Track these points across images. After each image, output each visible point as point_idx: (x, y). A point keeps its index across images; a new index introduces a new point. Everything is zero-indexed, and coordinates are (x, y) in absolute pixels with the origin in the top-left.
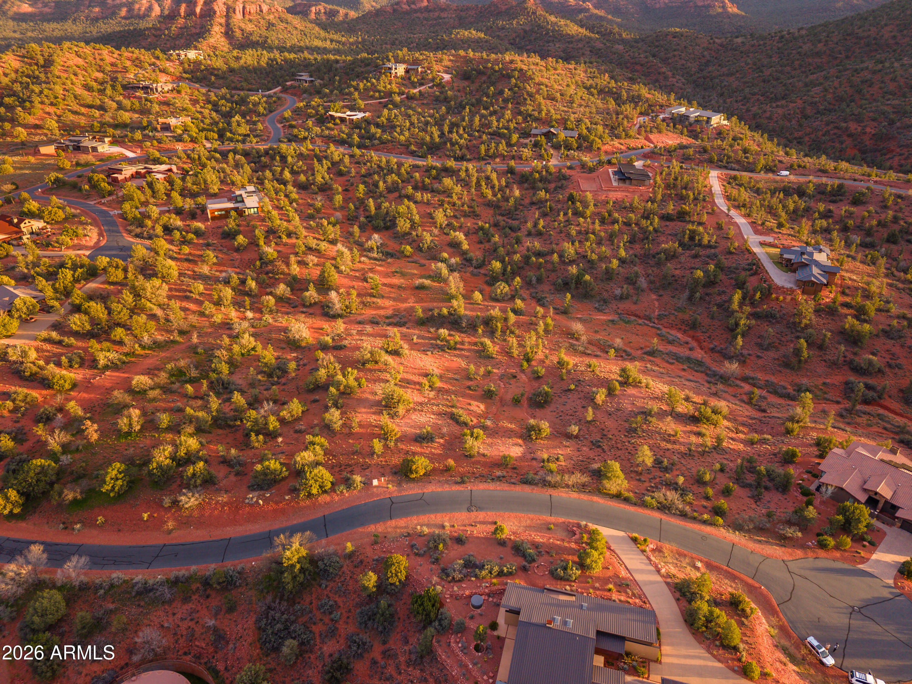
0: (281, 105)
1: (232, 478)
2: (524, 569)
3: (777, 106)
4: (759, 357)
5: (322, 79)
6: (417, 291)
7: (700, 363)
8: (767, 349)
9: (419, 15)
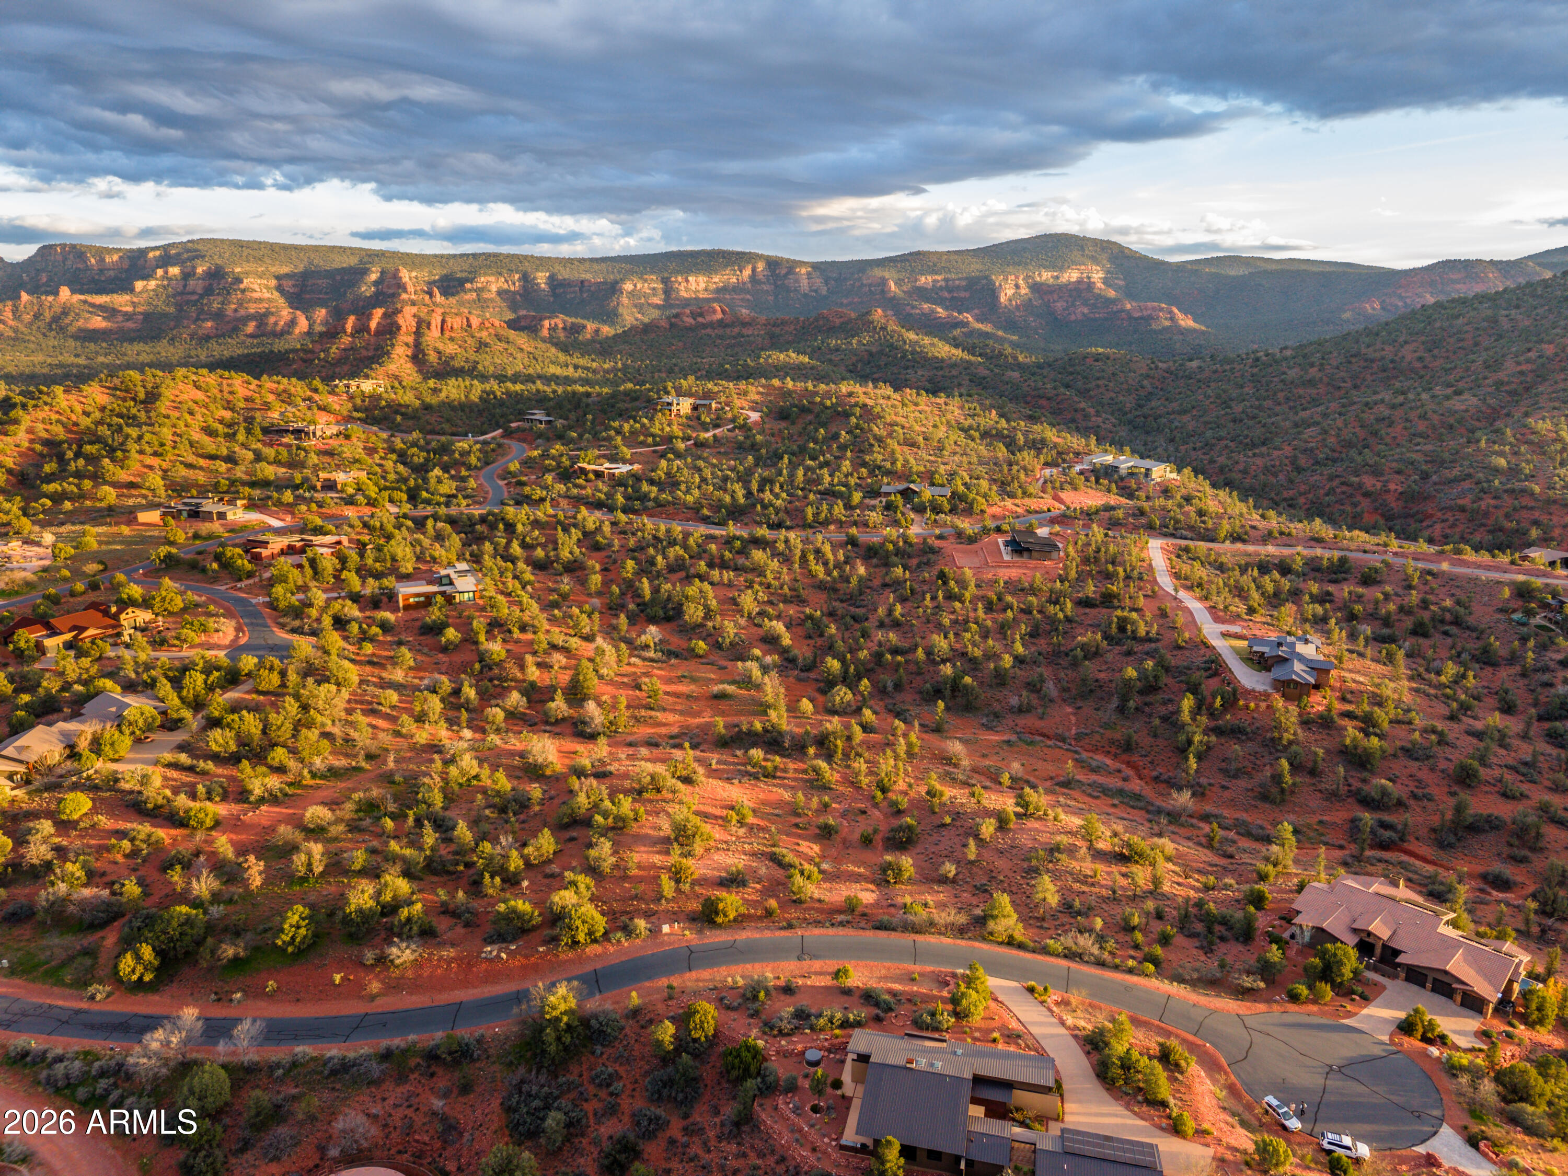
0: (503, 455)
1: (460, 930)
2: (878, 1019)
3: (1254, 455)
4: (1224, 788)
5: (566, 419)
6: (715, 702)
7: (1138, 797)
8: (1235, 777)
9: (709, 331)
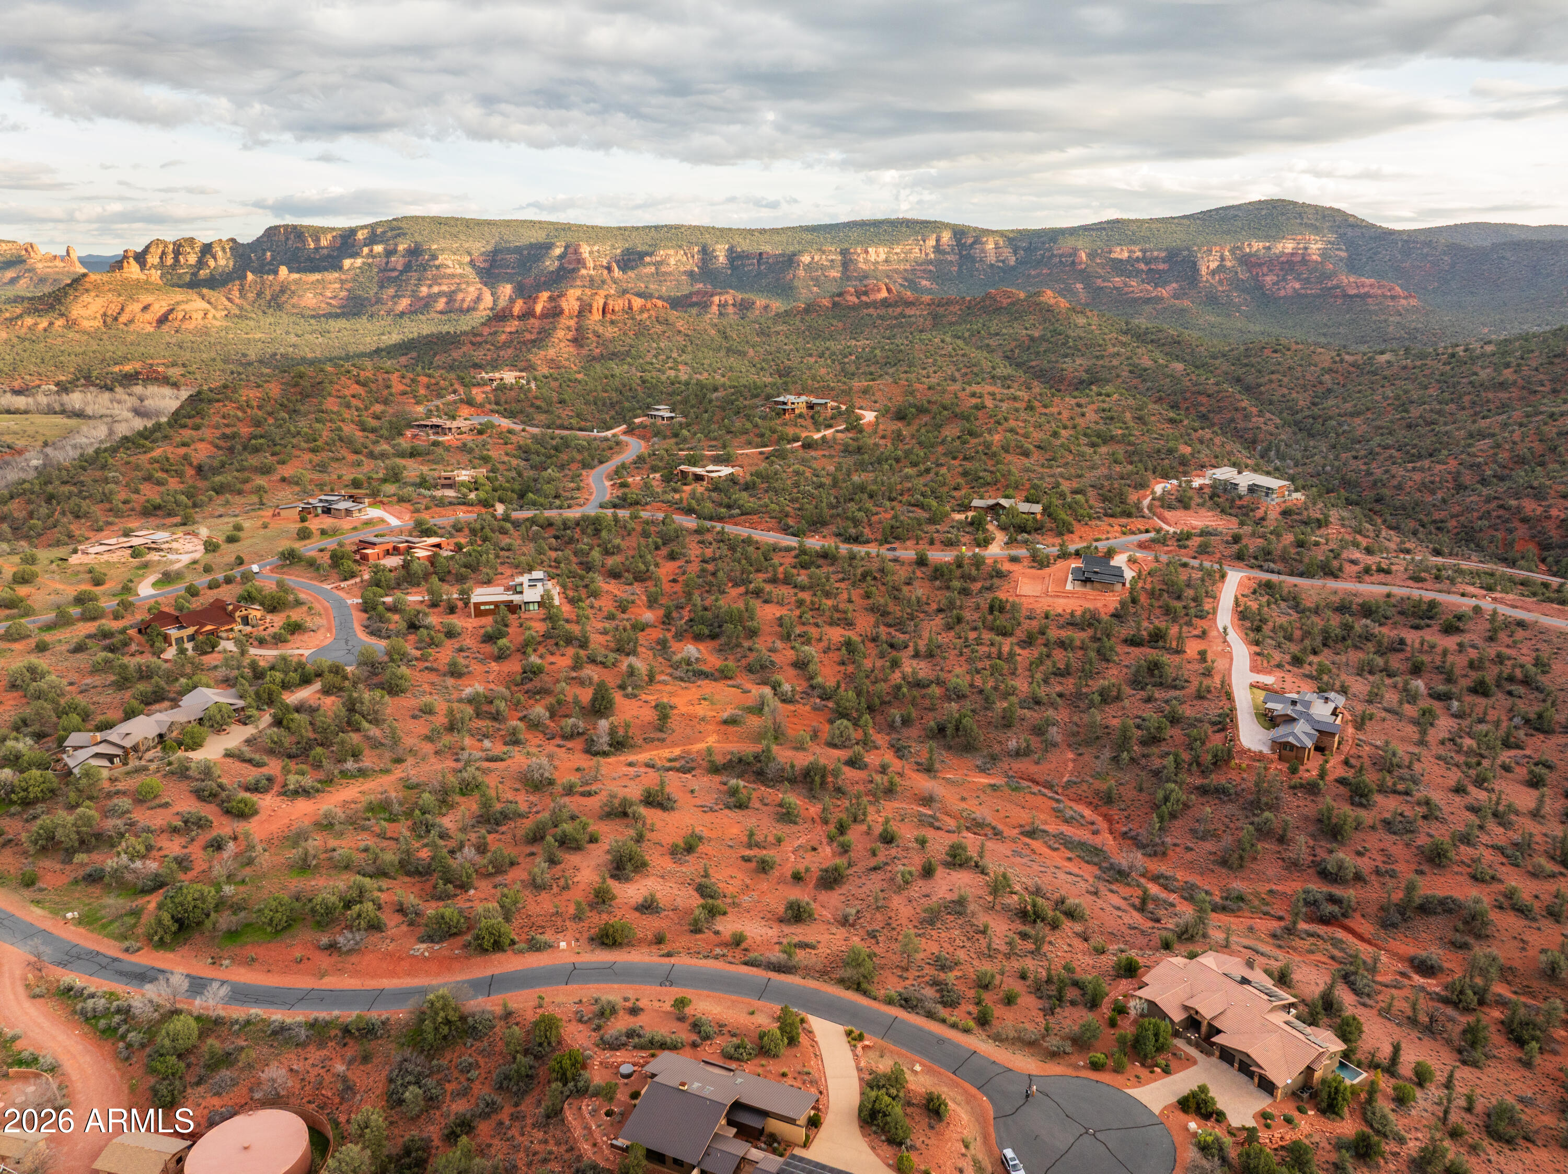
0: (618, 453)
1: (404, 928)
2: (694, 1045)
4: (1188, 849)
5: (686, 417)
6: (724, 727)
7: (1097, 851)
8: (1203, 839)
9: (871, 311)
